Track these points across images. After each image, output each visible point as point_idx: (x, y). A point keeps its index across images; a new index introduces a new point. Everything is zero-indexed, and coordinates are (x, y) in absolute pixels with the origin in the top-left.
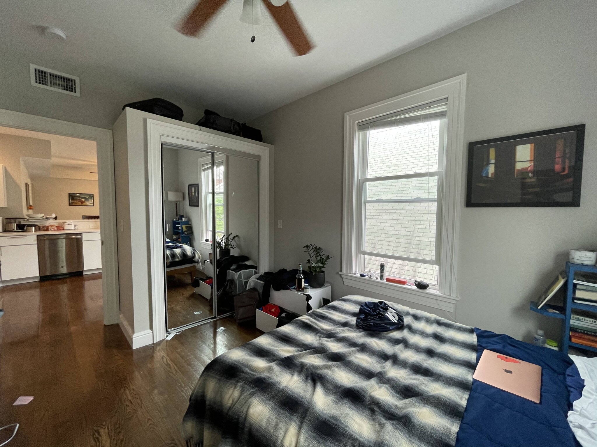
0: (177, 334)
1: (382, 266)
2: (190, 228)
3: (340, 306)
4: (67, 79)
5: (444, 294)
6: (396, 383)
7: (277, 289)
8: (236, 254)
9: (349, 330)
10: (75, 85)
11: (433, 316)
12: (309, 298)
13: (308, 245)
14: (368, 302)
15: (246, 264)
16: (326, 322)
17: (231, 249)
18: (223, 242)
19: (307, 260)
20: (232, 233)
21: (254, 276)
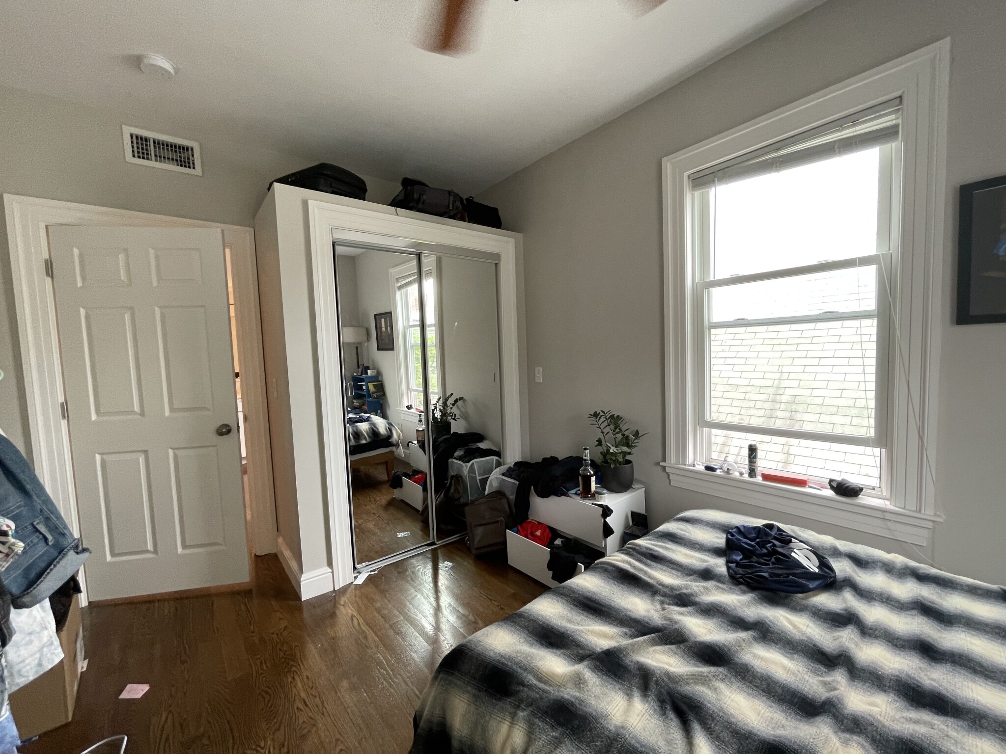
0: (373, 573)
1: (752, 450)
2: (381, 388)
3: (683, 532)
4: (179, 148)
5: (904, 508)
6: (876, 731)
7: (544, 495)
8: (461, 431)
9: (718, 587)
10: (193, 156)
11: (899, 559)
12: (606, 511)
13: (596, 412)
14: (744, 527)
15: (479, 448)
16: (664, 568)
17: (452, 422)
18: (438, 409)
19: (597, 441)
20: (452, 394)
21: (498, 469)
